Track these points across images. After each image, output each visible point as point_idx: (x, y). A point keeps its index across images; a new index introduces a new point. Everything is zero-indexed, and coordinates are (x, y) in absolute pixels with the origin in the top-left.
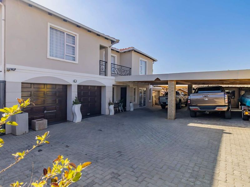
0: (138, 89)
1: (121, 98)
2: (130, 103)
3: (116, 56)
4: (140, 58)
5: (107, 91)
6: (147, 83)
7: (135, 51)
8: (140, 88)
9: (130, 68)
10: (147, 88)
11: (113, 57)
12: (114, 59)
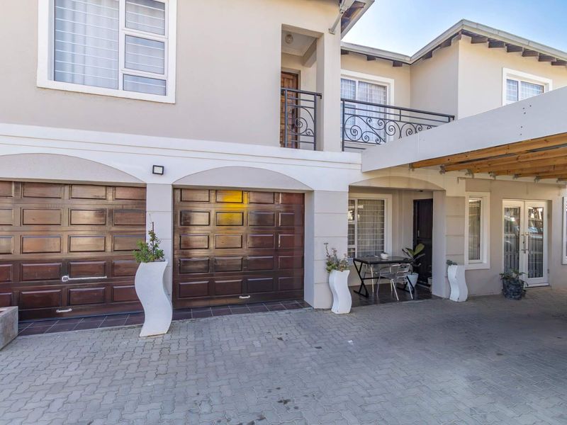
0: (496, 205)
1: (417, 241)
2: (449, 263)
3: (391, 81)
4: (506, 71)
5: (316, 210)
6: (554, 181)
7: (476, 39)
8: (507, 203)
9: (452, 114)
10: (550, 203)
11: (382, 90)
12: (385, 93)
